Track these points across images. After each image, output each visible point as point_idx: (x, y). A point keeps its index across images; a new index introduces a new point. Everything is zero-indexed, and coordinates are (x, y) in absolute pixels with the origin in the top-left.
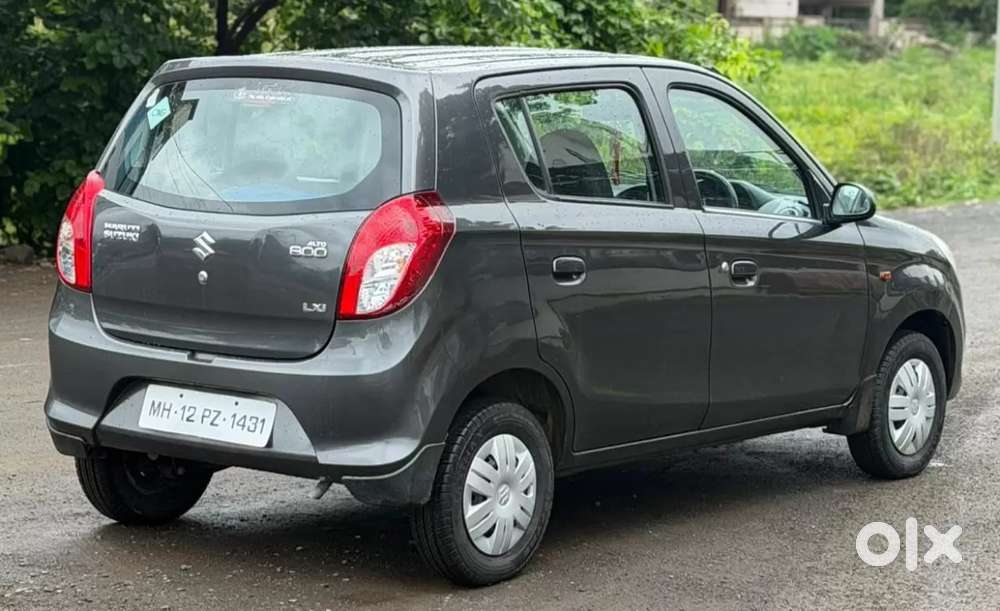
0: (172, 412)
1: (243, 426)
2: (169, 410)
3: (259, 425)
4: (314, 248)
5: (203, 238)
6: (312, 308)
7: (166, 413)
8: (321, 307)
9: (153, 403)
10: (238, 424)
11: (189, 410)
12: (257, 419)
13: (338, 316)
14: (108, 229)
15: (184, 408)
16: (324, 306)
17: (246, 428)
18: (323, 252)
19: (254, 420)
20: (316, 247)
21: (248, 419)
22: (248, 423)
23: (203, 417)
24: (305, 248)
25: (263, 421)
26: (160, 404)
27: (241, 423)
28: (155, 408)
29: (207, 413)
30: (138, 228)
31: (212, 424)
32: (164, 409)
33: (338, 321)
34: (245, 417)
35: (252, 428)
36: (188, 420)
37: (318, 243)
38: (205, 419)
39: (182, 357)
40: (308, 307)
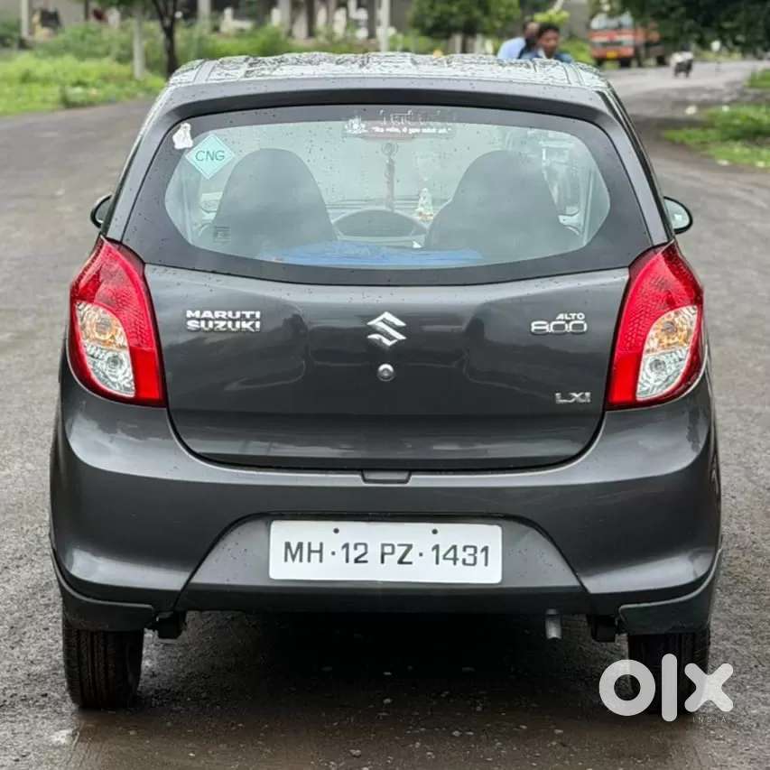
0: (326, 553)
1: (455, 560)
2: (320, 552)
3: (480, 556)
4: (568, 322)
5: (384, 321)
6: (571, 398)
7: (315, 557)
8: (583, 397)
9: (288, 545)
10: (444, 558)
11: (355, 548)
12: (475, 548)
13: (608, 405)
14: (192, 318)
15: (346, 546)
16: (588, 394)
17: (459, 563)
18: (582, 325)
19: (471, 551)
20: (572, 321)
21: (460, 549)
22: (461, 555)
23: (383, 555)
24: (554, 323)
25: (485, 549)
26: (300, 546)
27: (451, 555)
28: (293, 551)
29: (388, 549)
30: (258, 315)
31: (401, 562)
32: (310, 551)
33: (607, 412)
34: (454, 547)
35: (470, 560)
36: (356, 561)
37: (573, 315)
38: (386, 557)
39: (352, 480)
40: (563, 397)
